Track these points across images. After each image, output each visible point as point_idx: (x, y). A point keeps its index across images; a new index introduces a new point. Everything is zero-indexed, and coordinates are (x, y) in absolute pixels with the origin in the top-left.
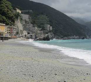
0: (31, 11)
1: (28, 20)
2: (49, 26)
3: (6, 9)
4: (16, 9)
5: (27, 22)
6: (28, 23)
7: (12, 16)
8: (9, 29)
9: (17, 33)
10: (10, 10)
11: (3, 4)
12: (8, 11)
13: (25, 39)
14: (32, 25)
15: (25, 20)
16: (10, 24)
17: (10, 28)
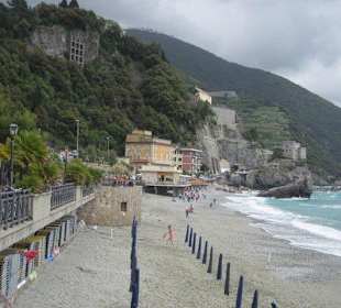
0: (233, 94)
1: (233, 126)
2: (297, 146)
3: (170, 92)
4: (196, 91)
5: (232, 133)
6: (234, 137)
7: (189, 114)
8: (181, 156)
9: (204, 168)
10: (182, 94)
11: (160, 74)
12: (177, 99)
13: (227, 188)
14: (245, 142)
15: (225, 126)
16: (181, 138)
17: (181, 152)
